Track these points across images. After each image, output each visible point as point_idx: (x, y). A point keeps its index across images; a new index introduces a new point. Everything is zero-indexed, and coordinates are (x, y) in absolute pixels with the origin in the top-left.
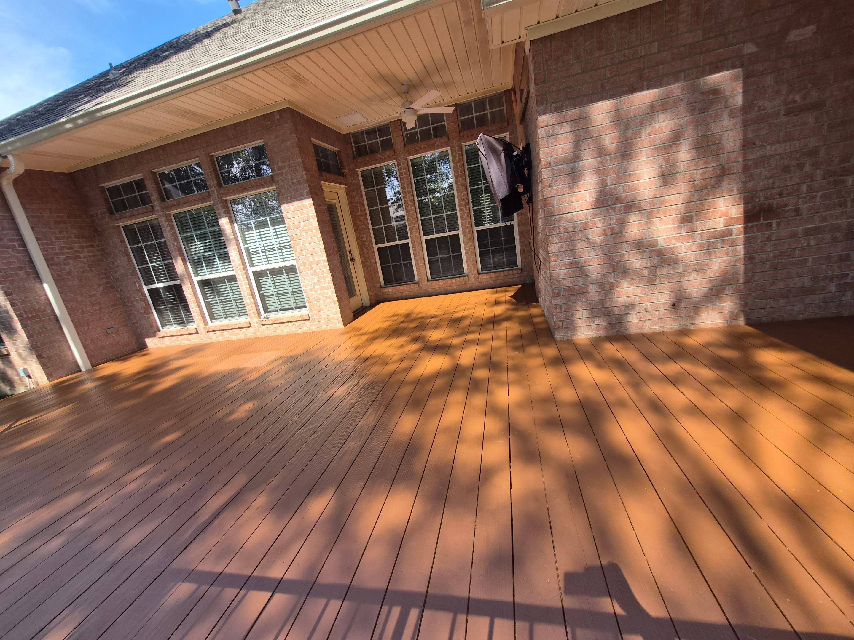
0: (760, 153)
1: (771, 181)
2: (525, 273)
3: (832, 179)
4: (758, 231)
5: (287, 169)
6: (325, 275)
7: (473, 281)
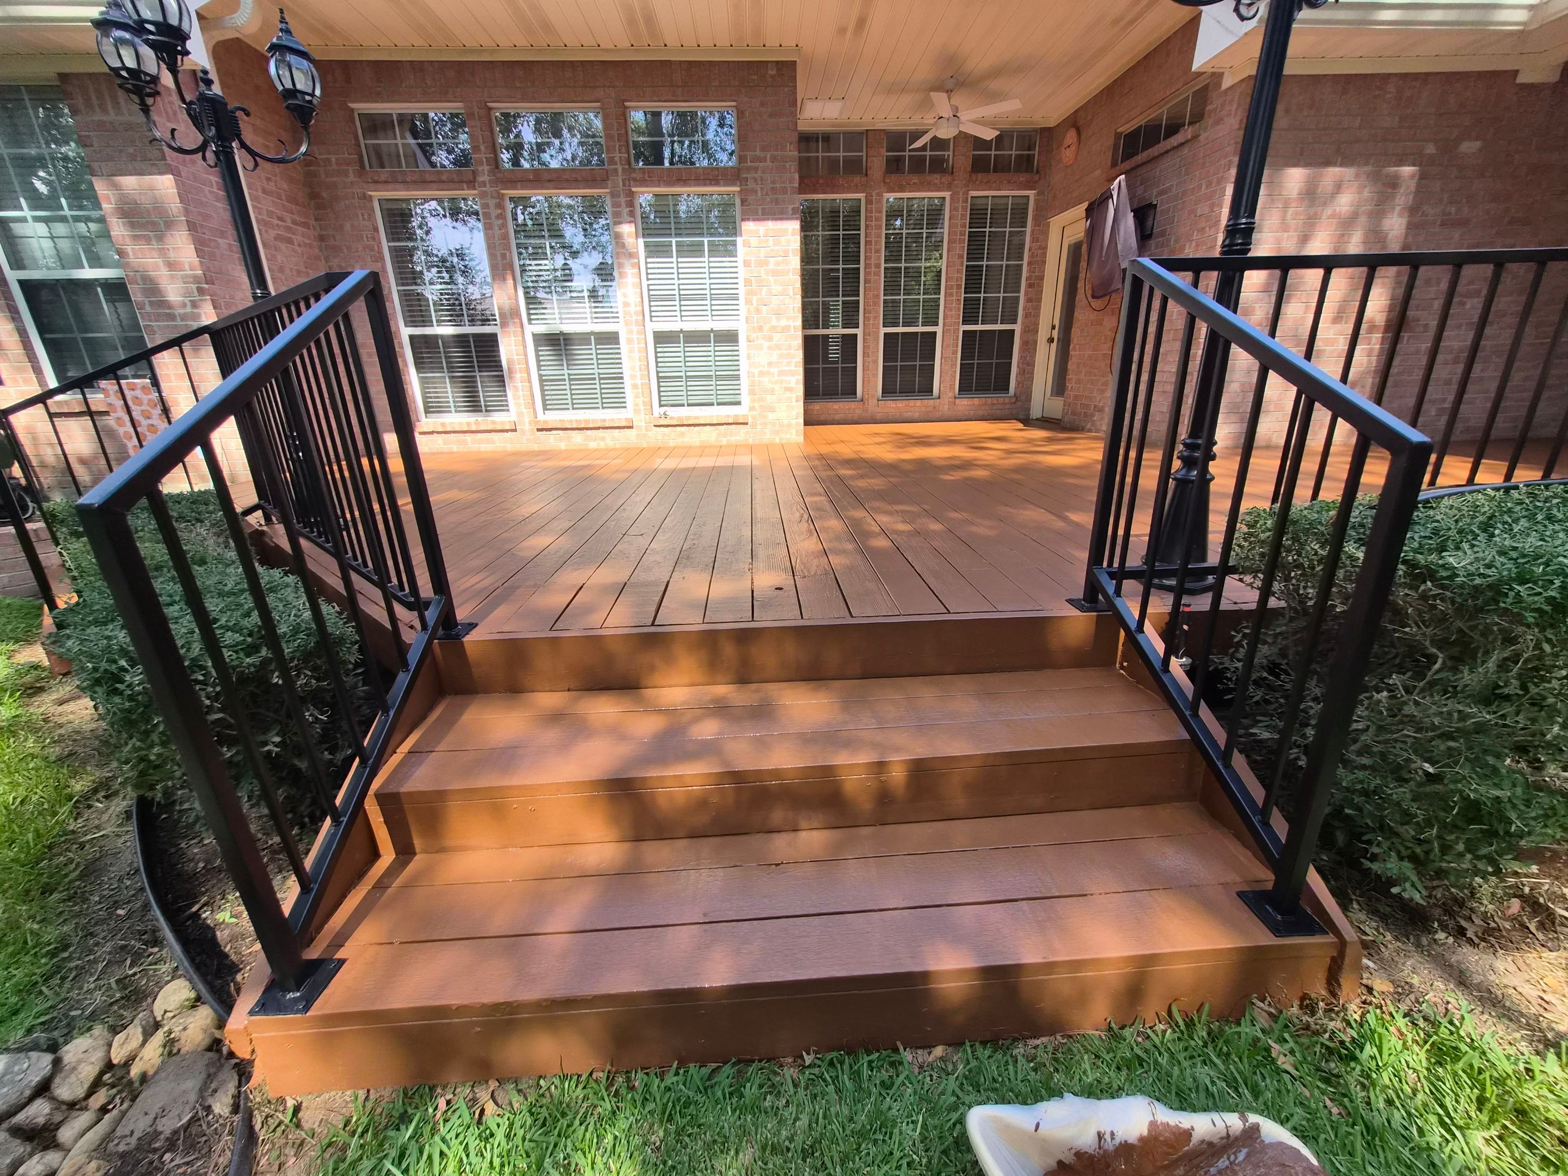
2: (1019, 404)
5: (769, 163)
6: (792, 352)
7: (944, 407)
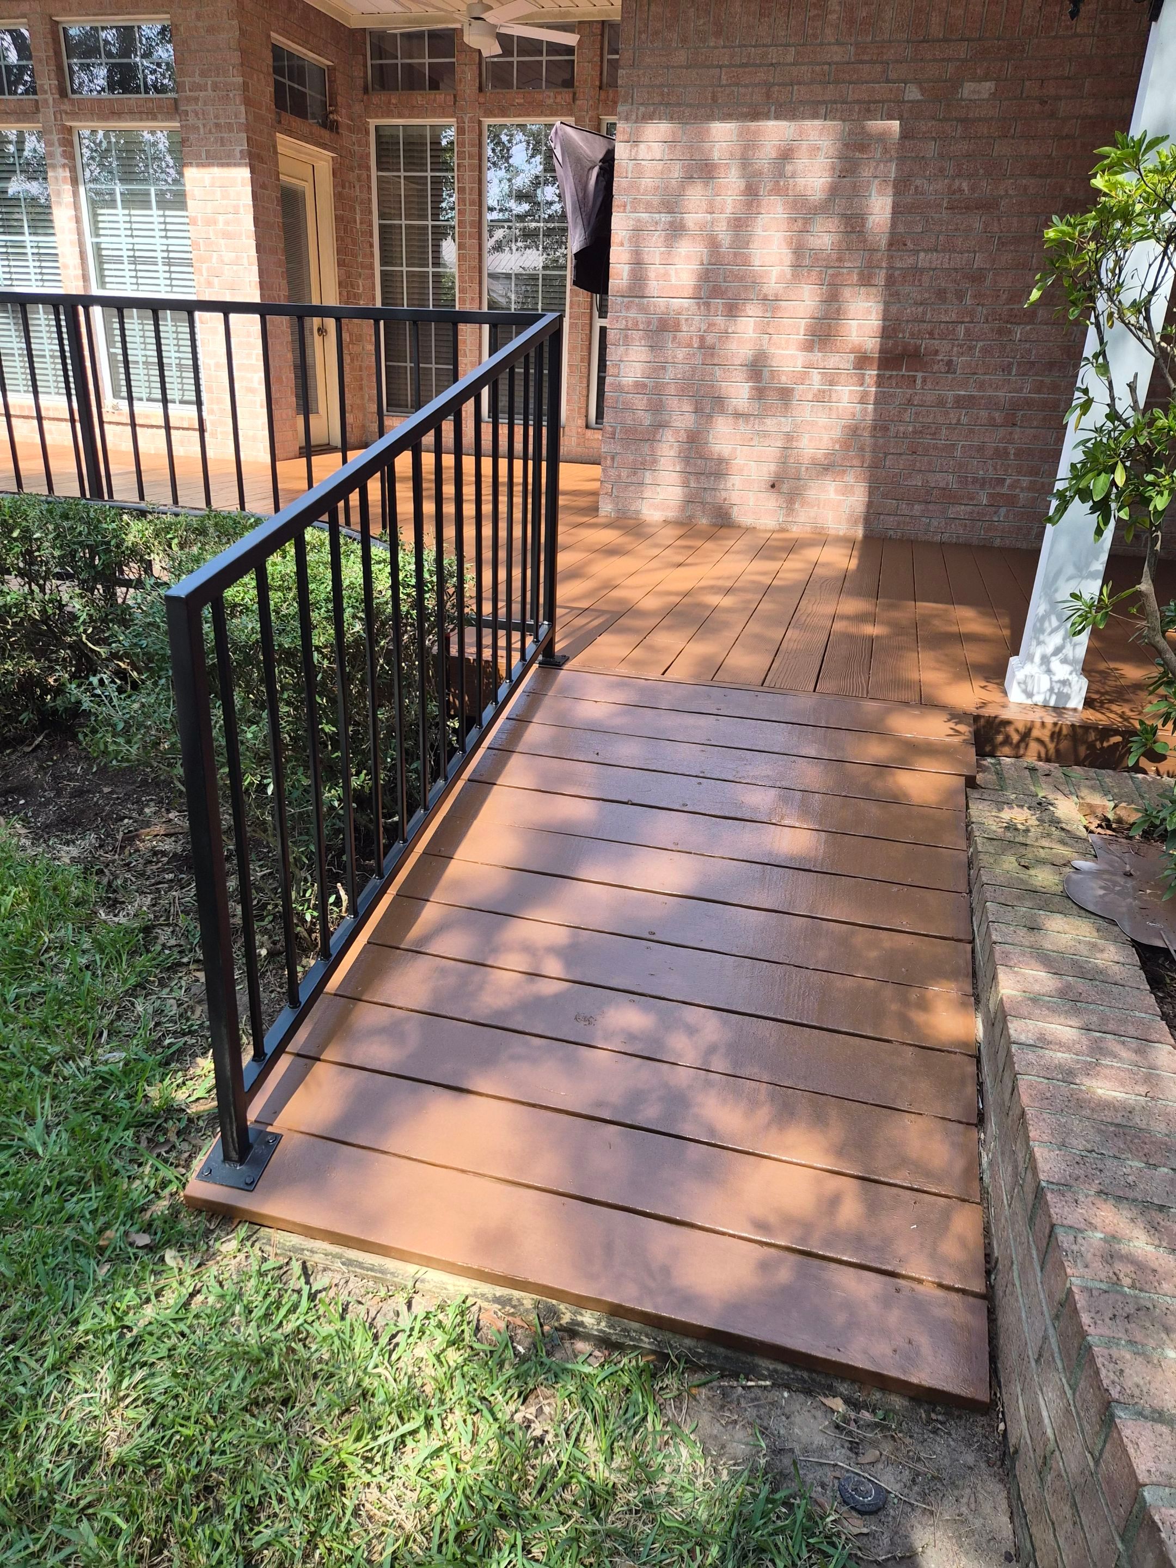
0: (910, 261)
1: (920, 309)
3: (997, 324)
4: (897, 386)
5: (210, 92)
